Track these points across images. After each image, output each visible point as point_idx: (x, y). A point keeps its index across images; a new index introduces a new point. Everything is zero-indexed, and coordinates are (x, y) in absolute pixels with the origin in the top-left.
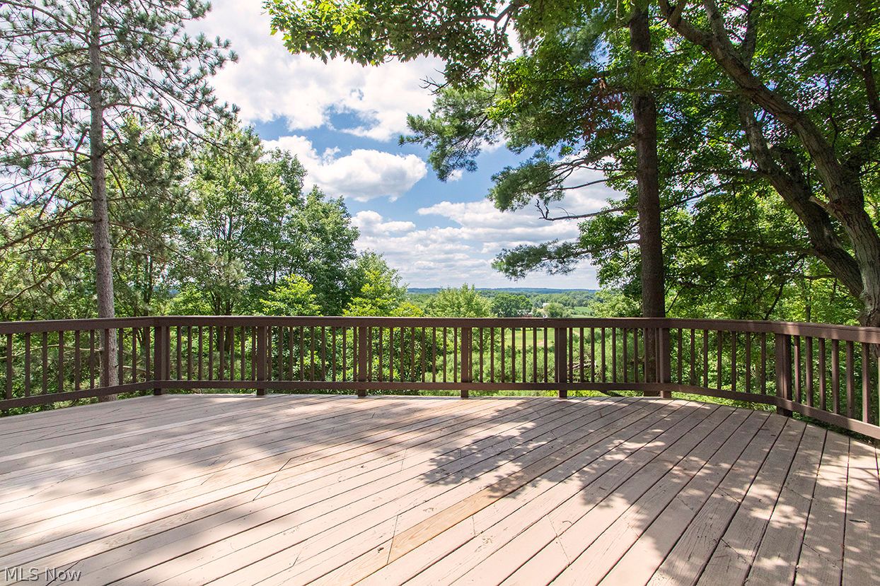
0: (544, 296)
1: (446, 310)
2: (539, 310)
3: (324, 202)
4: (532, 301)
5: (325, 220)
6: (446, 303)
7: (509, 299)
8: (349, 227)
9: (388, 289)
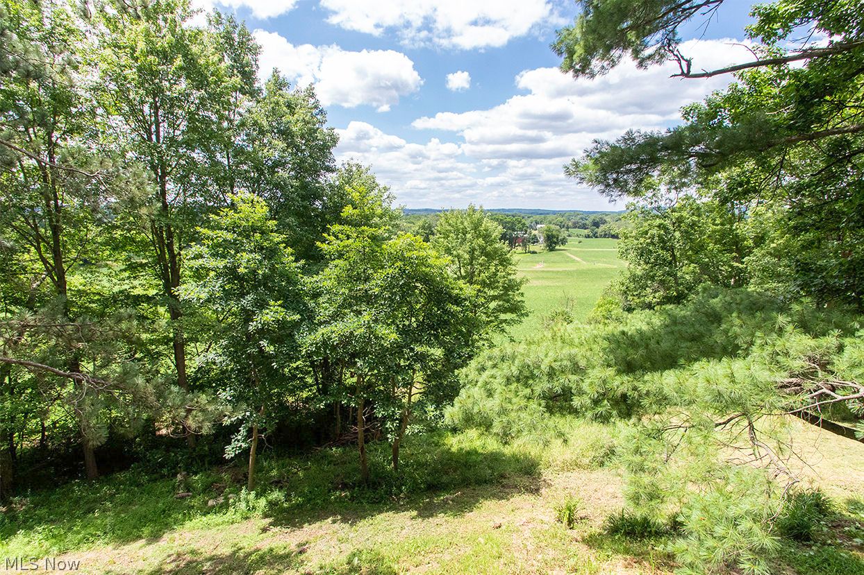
0: (538, 217)
1: (448, 236)
2: (534, 232)
3: (289, 93)
4: (527, 223)
5: (288, 118)
6: (449, 228)
7: (505, 220)
8: (325, 128)
9: (379, 211)
